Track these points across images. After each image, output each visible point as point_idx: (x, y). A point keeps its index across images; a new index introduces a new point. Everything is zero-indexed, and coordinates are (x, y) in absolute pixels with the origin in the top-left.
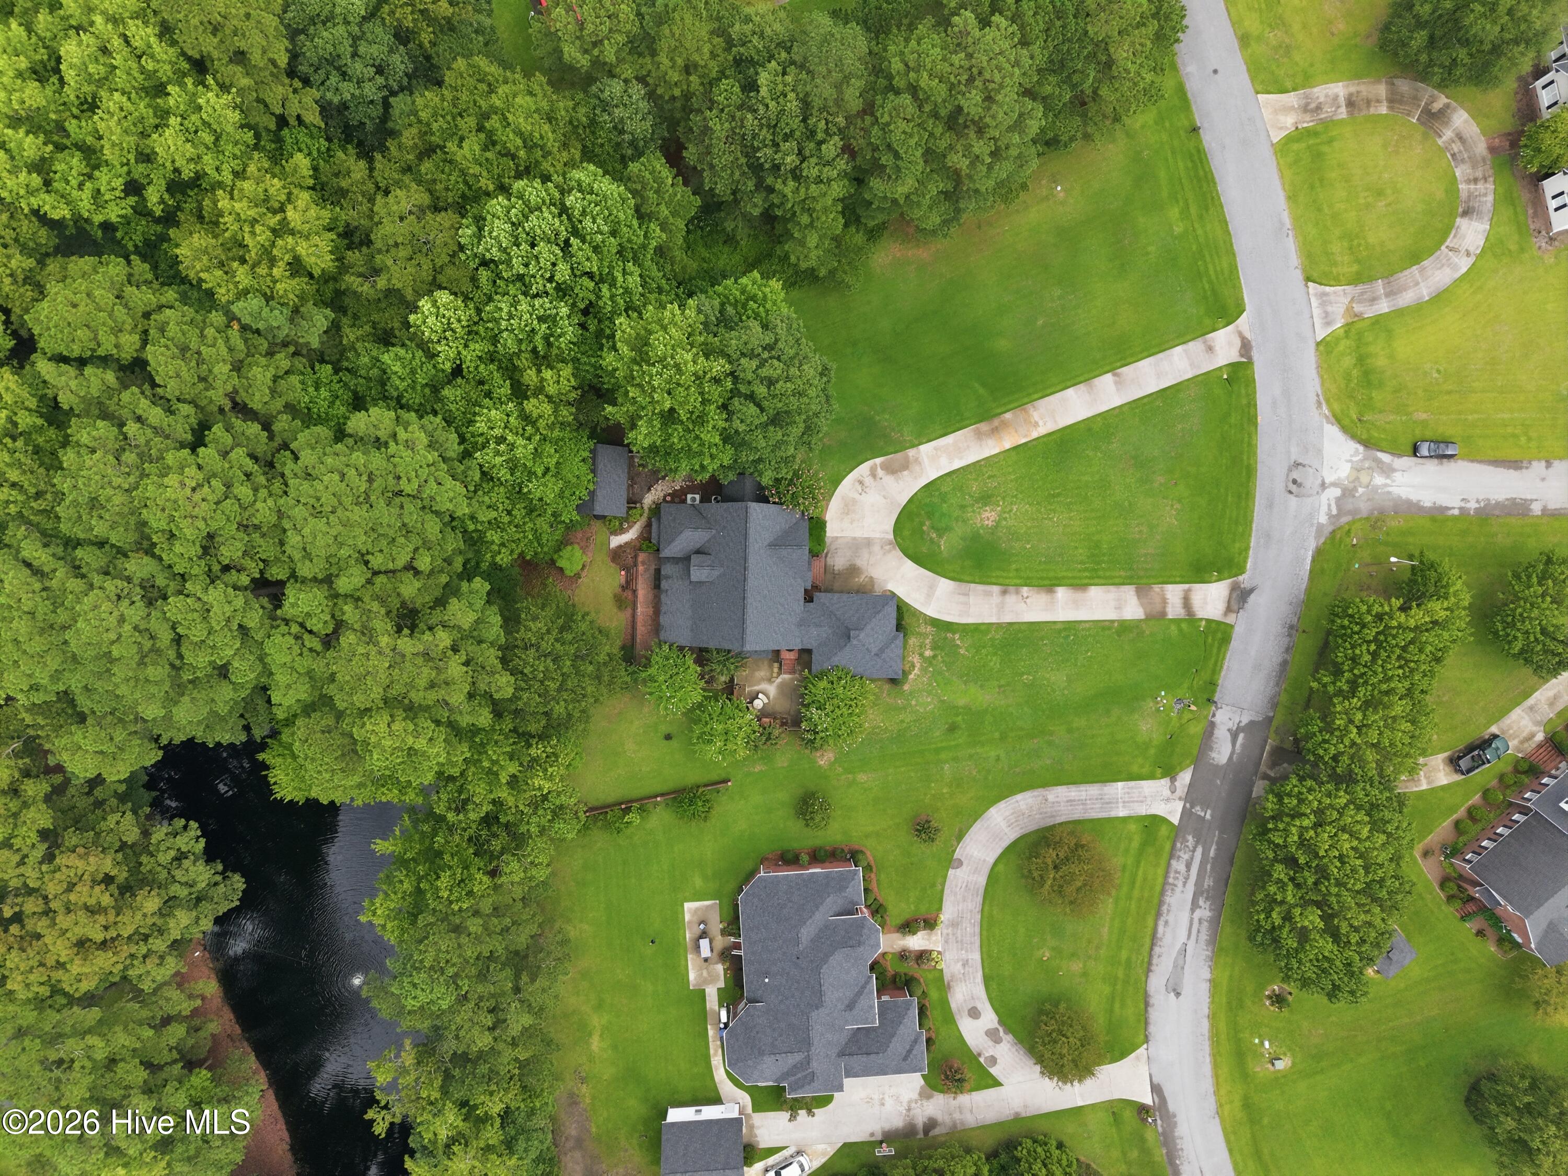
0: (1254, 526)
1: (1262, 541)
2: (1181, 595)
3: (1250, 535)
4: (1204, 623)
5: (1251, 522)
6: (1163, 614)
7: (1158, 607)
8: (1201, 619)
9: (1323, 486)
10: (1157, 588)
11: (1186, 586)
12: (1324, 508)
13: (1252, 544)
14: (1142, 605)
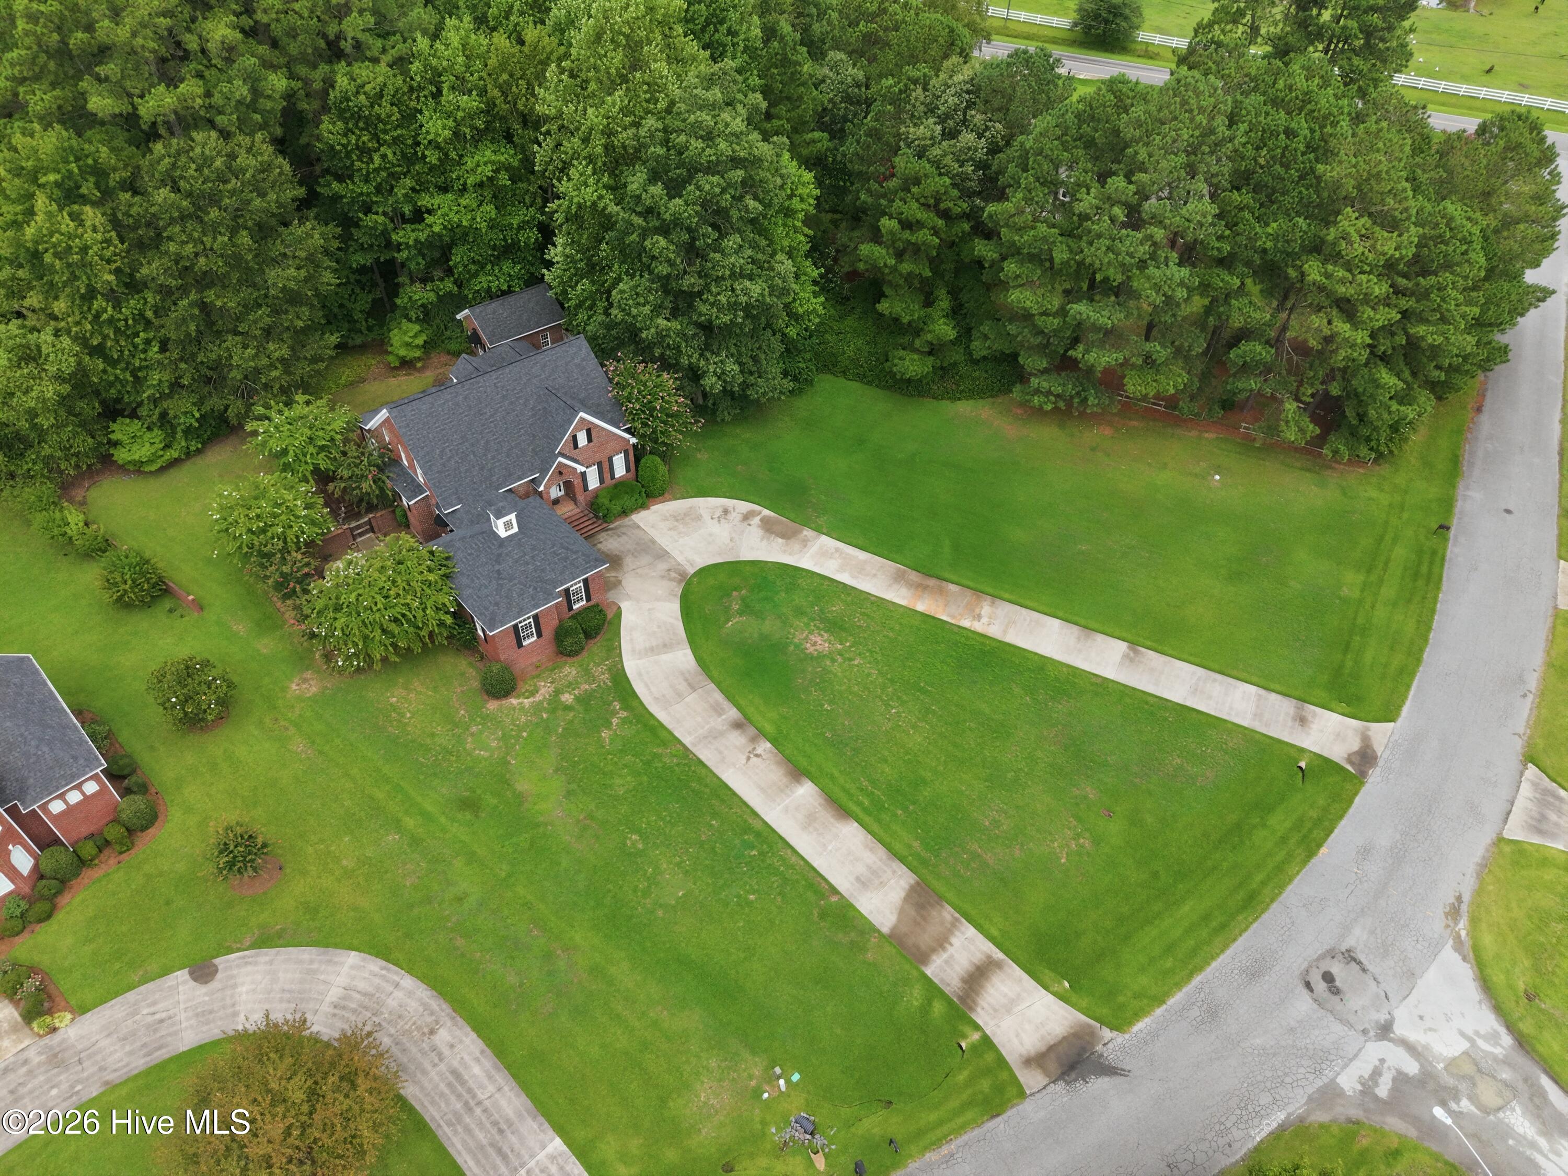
0: (1197, 980)
1: (1195, 1012)
2: (978, 958)
3: (1179, 986)
4: (976, 1036)
5: (1199, 969)
6: (923, 958)
7: (925, 939)
8: (977, 1027)
9: (1385, 1030)
10: (948, 913)
11: (999, 955)
12: (1362, 1067)
13: (1171, 1001)
14: (902, 911)
